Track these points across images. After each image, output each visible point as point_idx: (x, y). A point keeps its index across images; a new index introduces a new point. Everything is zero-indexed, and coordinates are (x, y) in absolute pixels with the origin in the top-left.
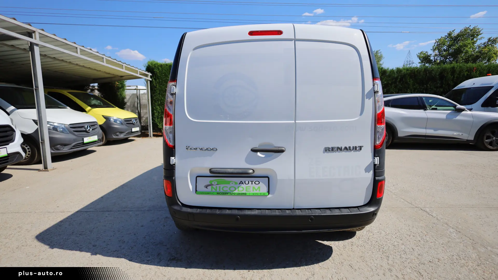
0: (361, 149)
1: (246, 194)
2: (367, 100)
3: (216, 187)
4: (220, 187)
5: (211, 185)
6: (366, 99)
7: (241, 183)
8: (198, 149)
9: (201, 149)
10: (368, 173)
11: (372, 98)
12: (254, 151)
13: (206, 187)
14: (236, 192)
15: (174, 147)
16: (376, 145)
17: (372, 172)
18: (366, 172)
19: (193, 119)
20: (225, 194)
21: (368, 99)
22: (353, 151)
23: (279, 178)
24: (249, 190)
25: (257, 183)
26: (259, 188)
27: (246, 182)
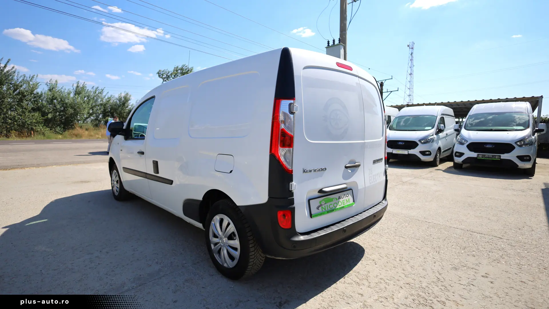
1: (343, 207)
3: (325, 206)
4: (327, 205)
5: (321, 205)
7: (339, 198)
8: (313, 171)
9: (315, 171)
13: (318, 208)
14: (338, 207)
15: (292, 171)
19: (310, 140)
20: (332, 211)
23: (359, 188)
24: (344, 203)
25: (347, 195)
26: (349, 199)
27: (342, 196)
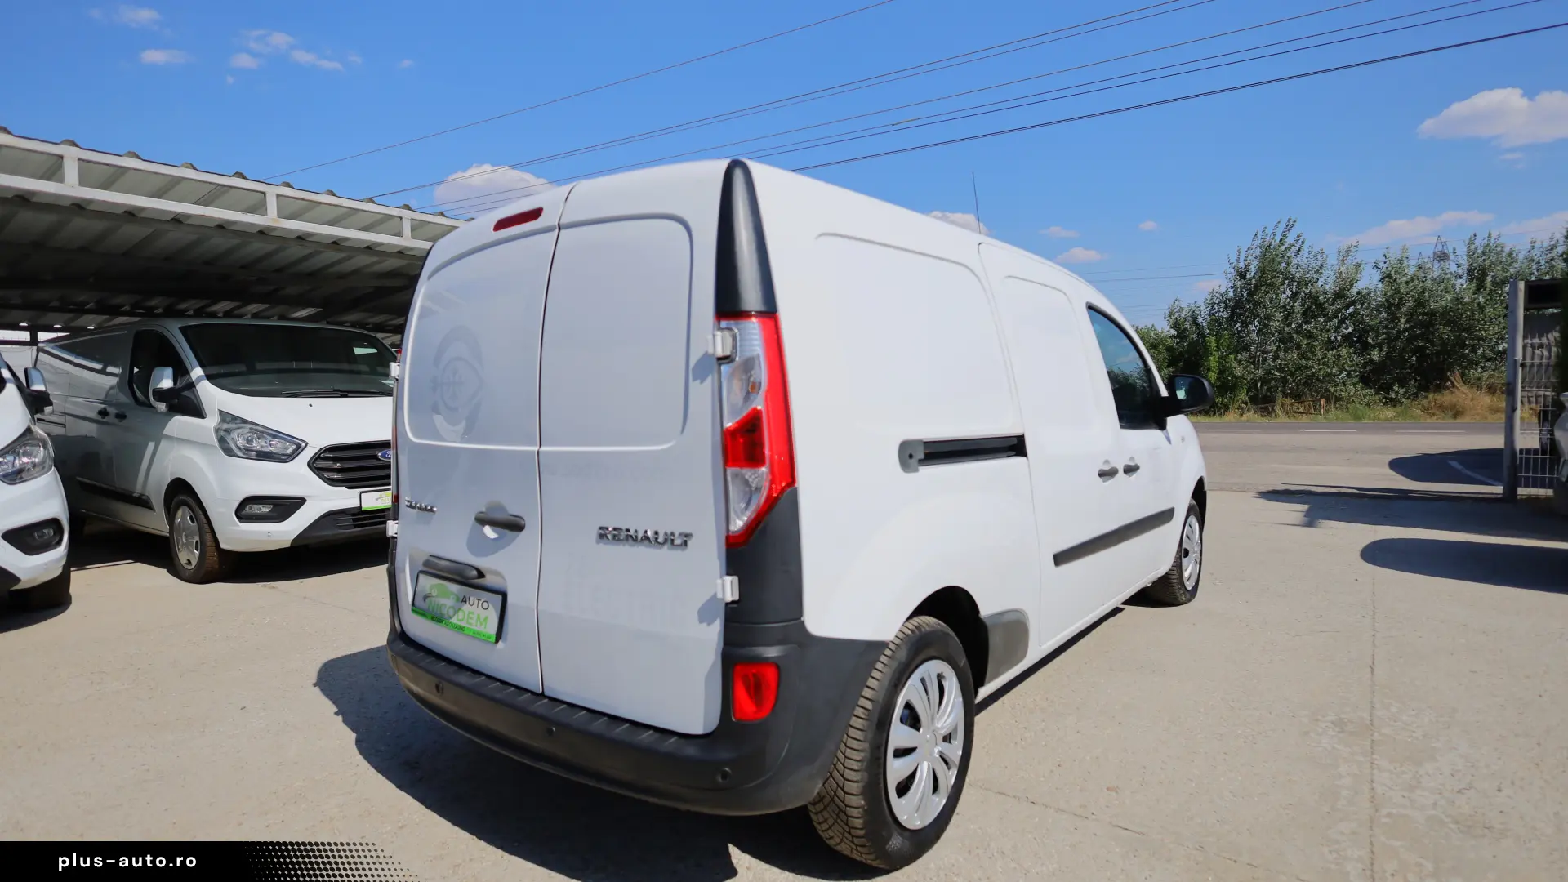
0: (685, 543)
1: (466, 630)
2: (695, 386)
3: (434, 602)
4: (438, 603)
5: (430, 596)
6: (694, 379)
8: (417, 507)
9: (420, 507)
10: (709, 624)
11: (709, 380)
12: (482, 521)
14: (454, 620)
16: (730, 533)
17: (717, 627)
18: (701, 621)
19: (413, 435)
20: (441, 620)
21: (699, 381)
22: (669, 548)
23: (511, 600)
24: (470, 621)
25: (485, 605)
26: (486, 618)
27: (472, 599)
